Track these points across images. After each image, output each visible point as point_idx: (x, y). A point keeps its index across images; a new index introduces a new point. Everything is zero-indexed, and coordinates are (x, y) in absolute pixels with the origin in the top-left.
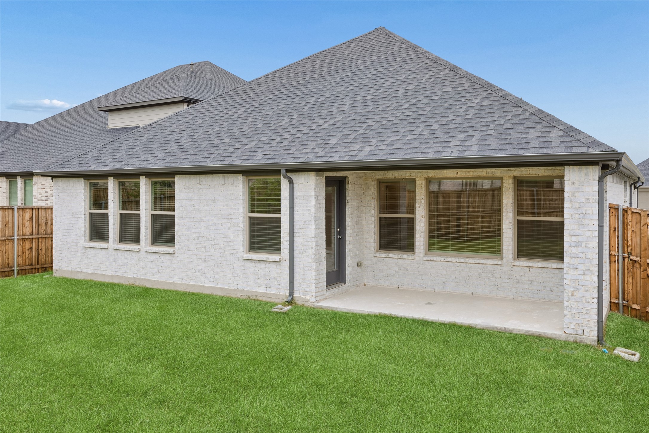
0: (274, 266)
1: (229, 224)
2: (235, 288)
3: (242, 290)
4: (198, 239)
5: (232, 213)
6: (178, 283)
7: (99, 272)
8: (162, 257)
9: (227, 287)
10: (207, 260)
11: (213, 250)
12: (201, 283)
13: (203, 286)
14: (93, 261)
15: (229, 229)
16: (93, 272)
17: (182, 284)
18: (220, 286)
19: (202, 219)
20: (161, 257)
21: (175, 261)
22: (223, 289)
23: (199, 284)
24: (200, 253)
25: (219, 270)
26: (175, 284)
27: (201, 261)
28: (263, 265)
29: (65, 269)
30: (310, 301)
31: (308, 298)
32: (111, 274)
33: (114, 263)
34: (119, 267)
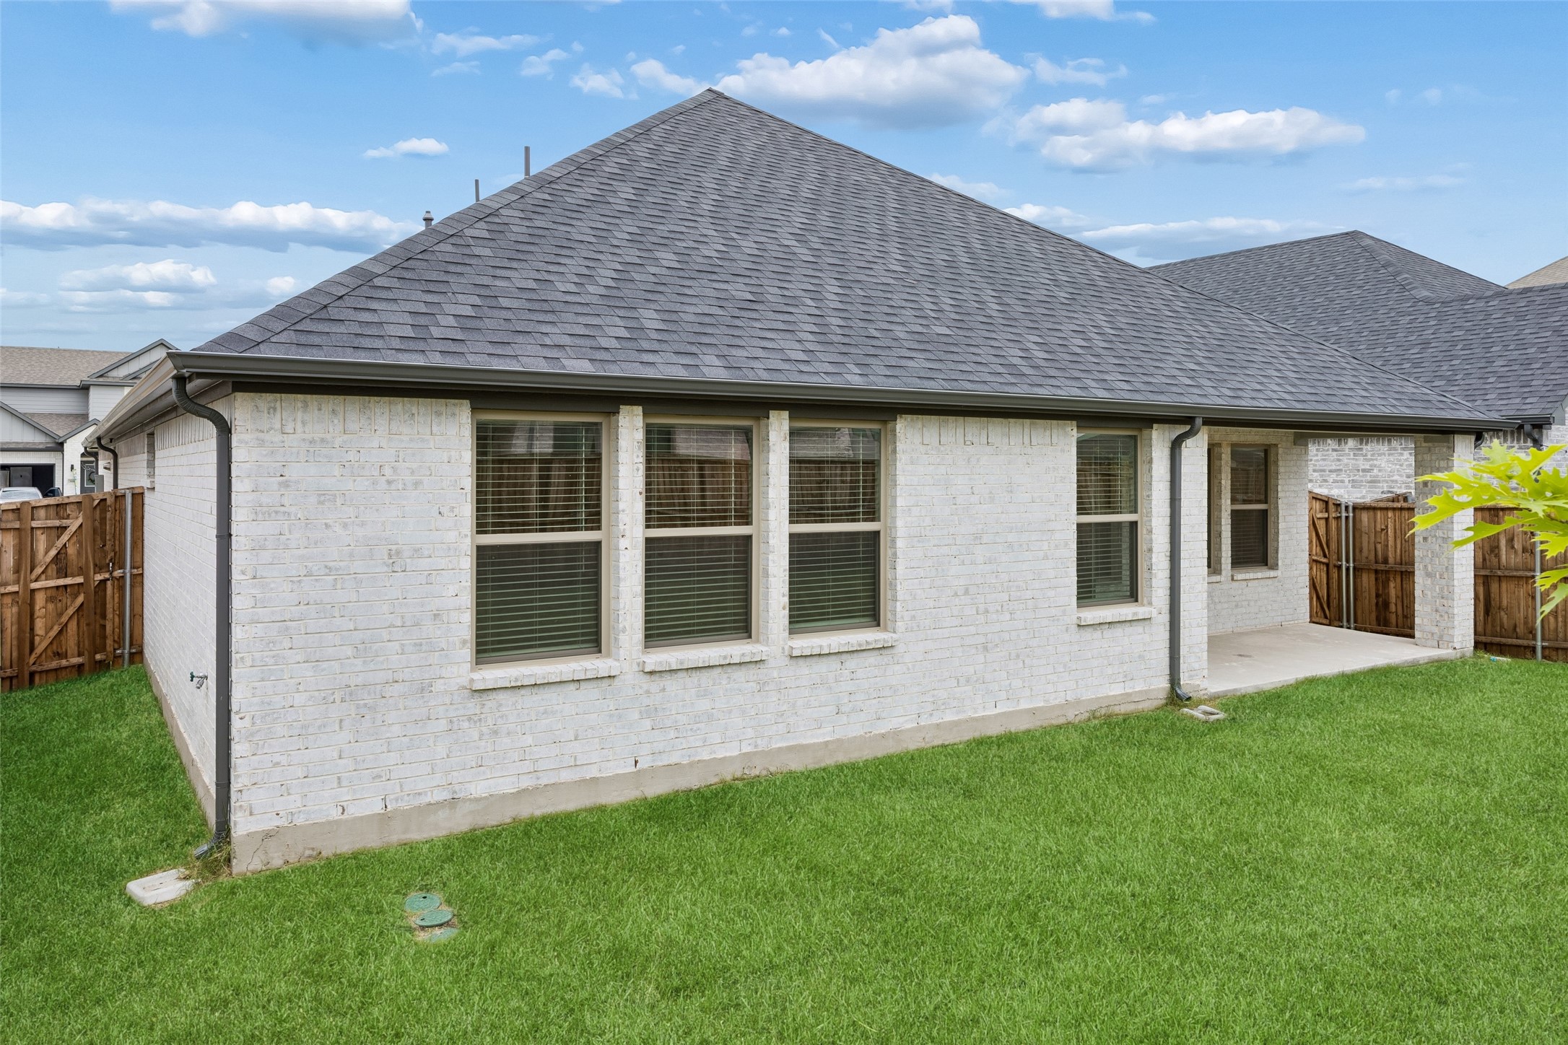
0: (1138, 628)
1: (1046, 543)
2: (1060, 700)
3: (1078, 702)
4: (967, 592)
5: (1053, 517)
6: (909, 730)
7: (566, 776)
8: (852, 662)
9: (1042, 704)
10: (989, 645)
11: (1008, 616)
12: (976, 712)
13: (983, 718)
14: (529, 740)
15: (1046, 558)
16: (526, 783)
17: (919, 729)
18: (1024, 705)
19: (977, 537)
20: (847, 664)
21: (897, 667)
22: (1033, 712)
23: (971, 714)
24: (973, 629)
25: (1021, 665)
26: (896, 734)
27: (974, 651)
28: (1118, 631)
29: (335, 814)
30: (1201, 687)
31: (1198, 683)
32: (633, 769)
33: (647, 724)
34: (672, 734)
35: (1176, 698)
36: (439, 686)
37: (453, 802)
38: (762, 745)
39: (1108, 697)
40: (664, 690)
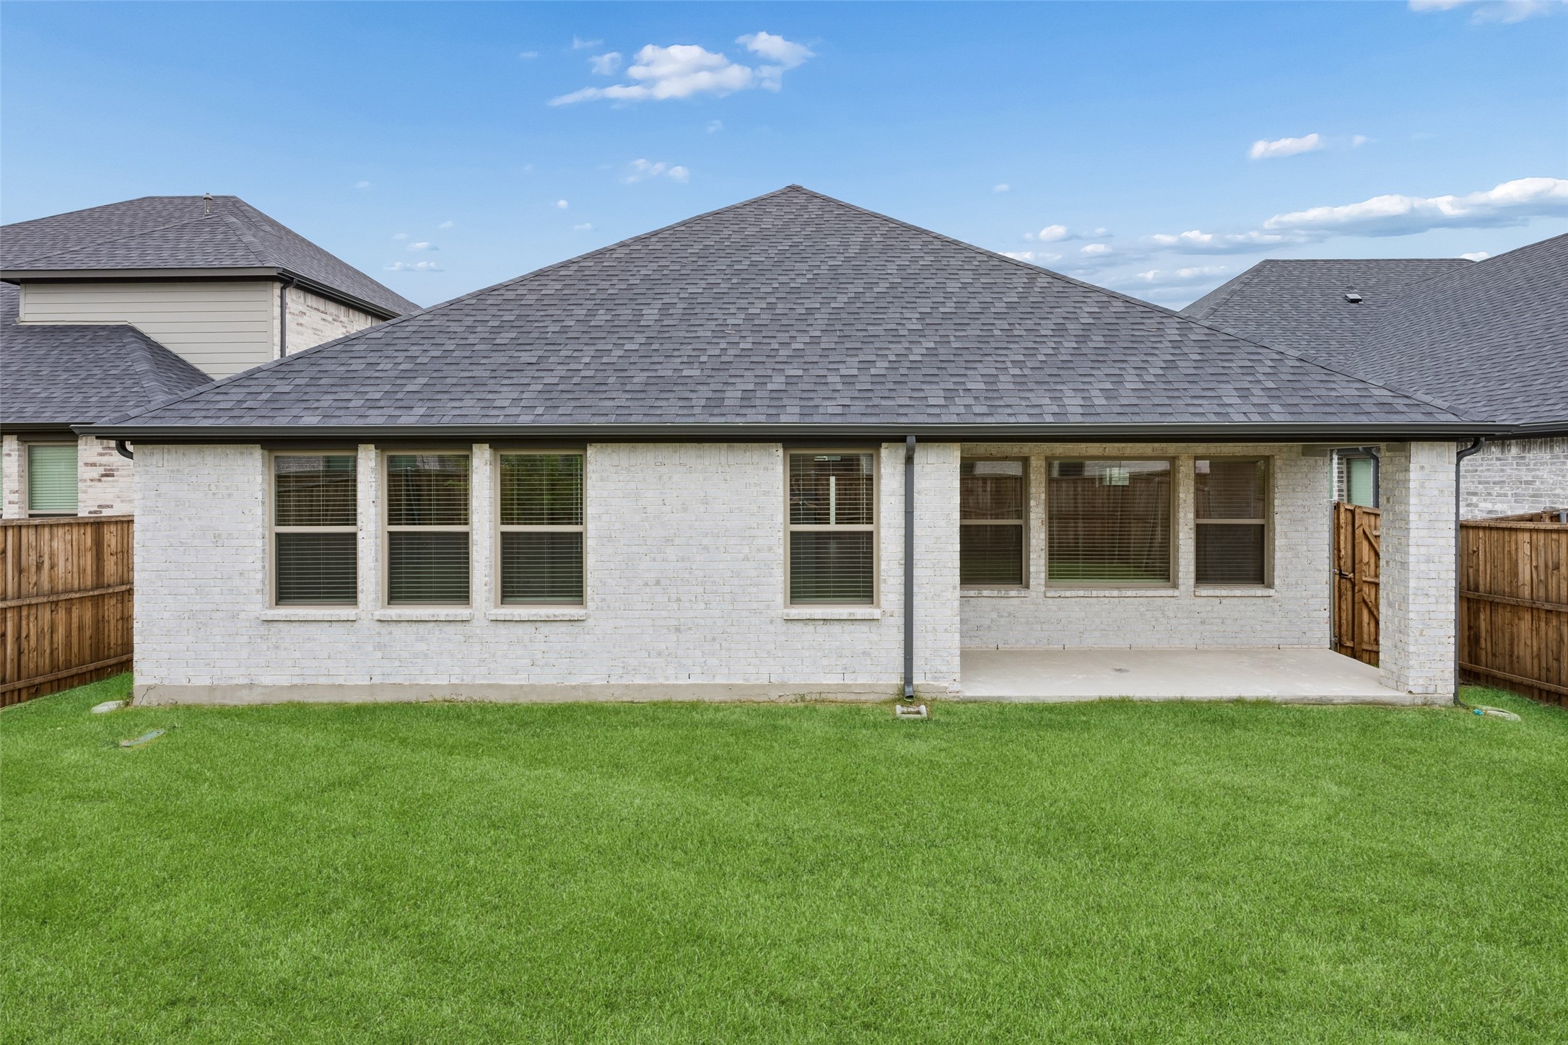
0: (864, 628)
1: (747, 548)
2: (764, 680)
3: (783, 685)
4: (658, 583)
5: (755, 525)
6: (597, 686)
7: (322, 681)
8: (545, 629)
9: (741, 682)
10: (682, 627)
11: (703, 606)
12: (667, 680)
13: (674, 686)
14: (298, 655)
15: (746, 559)
16: (297, 681)
17: (608, 686)
18: (720, 680)
19: (669, 540)
20: (541, 630)
21: (587, 637)
22: (730, 687)
23: (662, 681)
24: (664, 614)
25: (718, 647)
26: (586, 687)
27: (665, 631)
28: (836, 628)
29: (185, 682)
30: (950, 690)
31: (947, 685)
32: (368, 683)
33: (379, 654)
34: (397, 664)
35: (907, 696)
36: (242, 615)
37: (251, 686)
38: (468, 680)
39: (821, 685)
40: (391, 633)
